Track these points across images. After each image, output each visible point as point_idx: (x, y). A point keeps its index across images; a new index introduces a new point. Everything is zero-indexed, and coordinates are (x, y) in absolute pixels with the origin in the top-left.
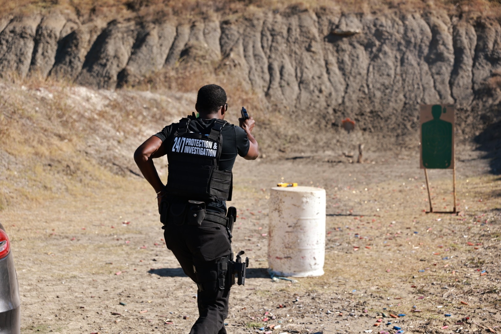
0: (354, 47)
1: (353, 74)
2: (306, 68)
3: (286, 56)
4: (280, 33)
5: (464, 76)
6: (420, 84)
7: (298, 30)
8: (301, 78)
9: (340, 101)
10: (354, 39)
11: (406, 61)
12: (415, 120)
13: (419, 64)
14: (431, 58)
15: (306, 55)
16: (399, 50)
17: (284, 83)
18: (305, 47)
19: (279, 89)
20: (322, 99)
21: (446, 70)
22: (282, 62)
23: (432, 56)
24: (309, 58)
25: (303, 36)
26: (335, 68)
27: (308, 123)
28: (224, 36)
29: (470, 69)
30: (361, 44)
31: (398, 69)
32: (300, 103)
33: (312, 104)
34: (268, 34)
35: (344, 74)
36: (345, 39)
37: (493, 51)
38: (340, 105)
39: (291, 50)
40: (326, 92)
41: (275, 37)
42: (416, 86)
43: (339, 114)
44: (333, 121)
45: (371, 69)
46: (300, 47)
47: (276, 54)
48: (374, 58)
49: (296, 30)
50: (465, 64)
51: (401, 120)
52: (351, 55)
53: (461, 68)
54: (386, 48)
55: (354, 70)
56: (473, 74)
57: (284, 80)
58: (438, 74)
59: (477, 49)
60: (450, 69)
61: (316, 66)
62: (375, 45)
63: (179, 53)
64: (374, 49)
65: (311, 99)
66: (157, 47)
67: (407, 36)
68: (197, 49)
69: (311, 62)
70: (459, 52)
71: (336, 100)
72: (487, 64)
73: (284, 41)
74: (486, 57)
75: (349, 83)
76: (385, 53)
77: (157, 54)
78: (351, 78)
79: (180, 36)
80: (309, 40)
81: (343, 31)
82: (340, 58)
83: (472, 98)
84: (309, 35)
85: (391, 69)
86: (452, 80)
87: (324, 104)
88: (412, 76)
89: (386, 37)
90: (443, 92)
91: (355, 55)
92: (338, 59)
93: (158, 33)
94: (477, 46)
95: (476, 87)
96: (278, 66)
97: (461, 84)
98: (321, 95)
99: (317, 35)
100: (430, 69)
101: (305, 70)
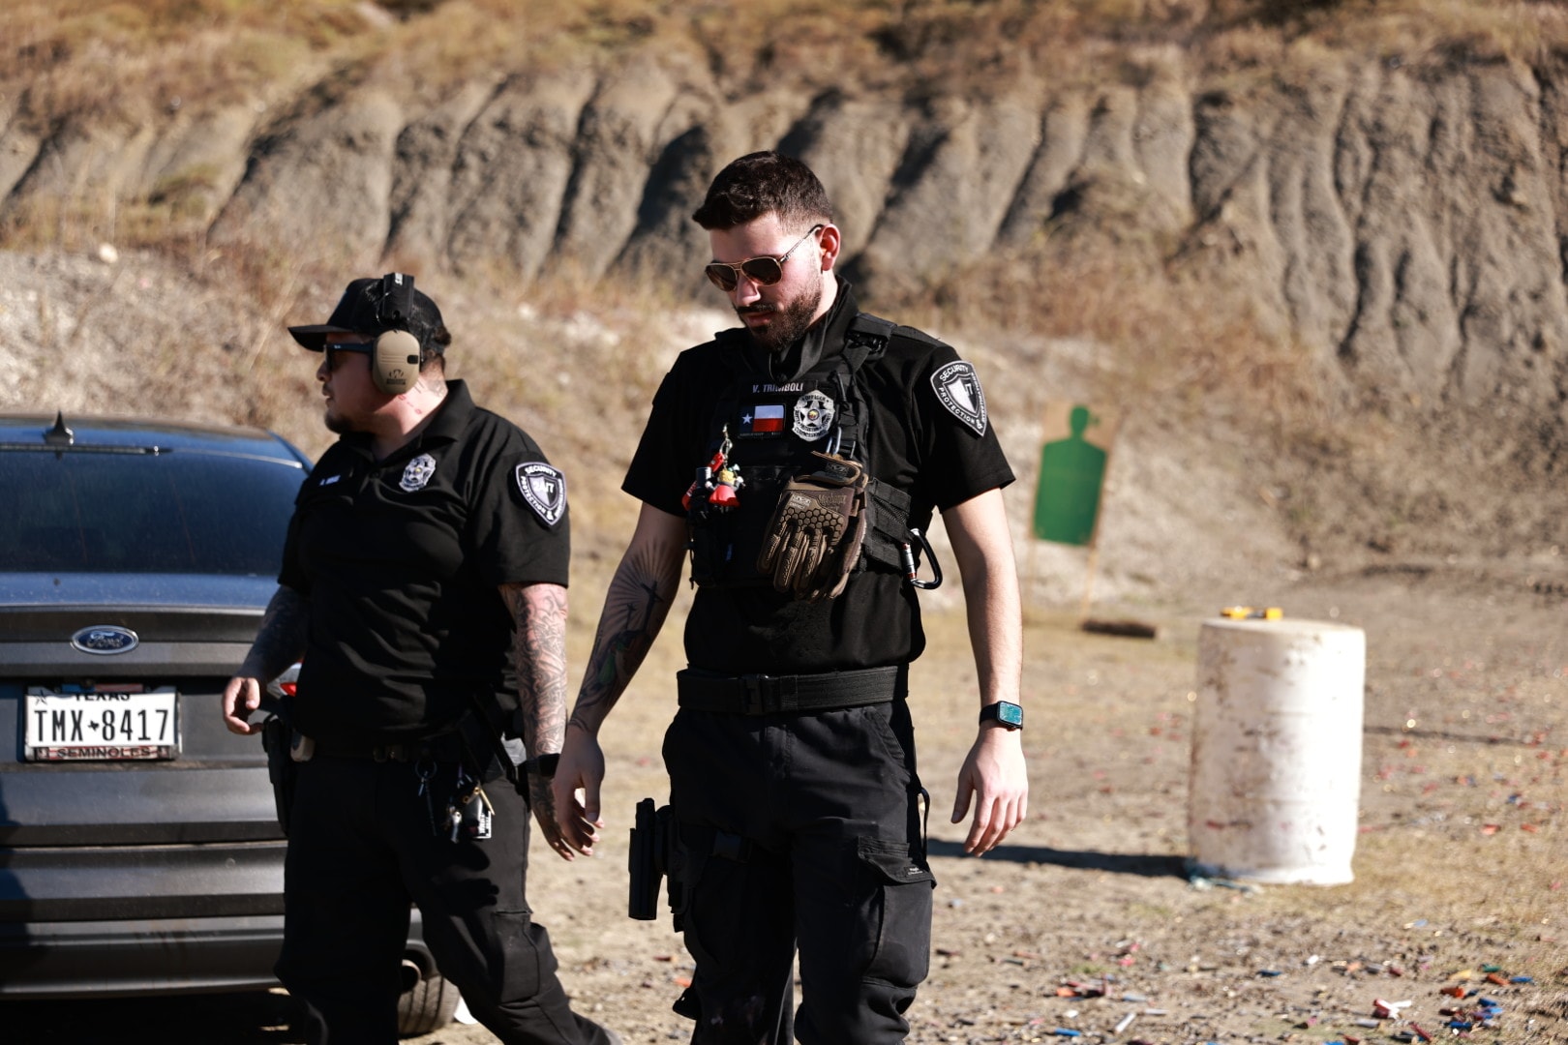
2: (1491, 260)
3: (1419, 220)
4: (1404, 140)
8: (1470, 295)
15: (1493, 215)
17: (1407, 315)
18: (1491, 187)
19: (1390, 333)
20: (1543, 371)
22: (1404, 239)
24: (1504, 228)
25: (1485, 149)
27: (1486, 454)
28: (1205, 146)
32: (1460, 383)
33: (1507, 389)
34: (1360, 139)
39: (1441, 199)
40: (1557, 347)
41: (1384, 152)
46: (1473, 189)
47: (1385, 210)
49: (1459, 128)
57: (1410, 305)
61: (1526, 256)
63: (1049, 201)
65: (1502, 372)
66: (971, 184)
68: (1107, 191)
69: (1510, 243)
73: (1414, 164)
79: (1053, 147)
80: (1504, 165)
84: (1505, 146)
87: (1548, 390)
93: (979, 133)
96: (1391, 252)
98: (1538, 358)
101: (1487, 268)
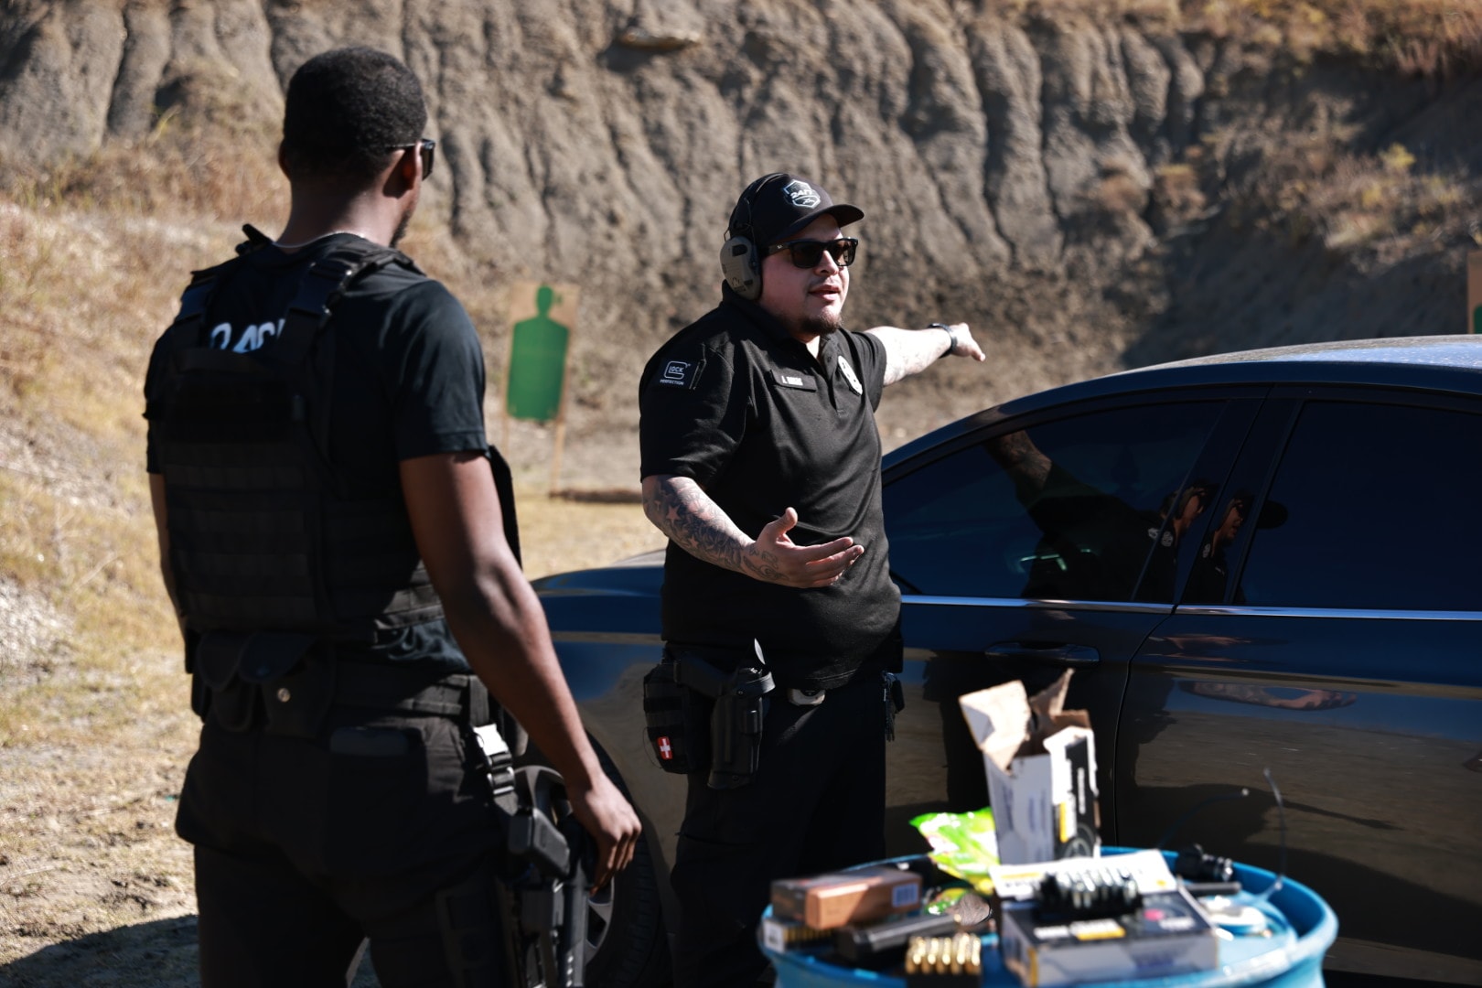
0: (688, 86)
1: (699, 168)
2: (558, 147)
3: (489, 110)
4: (462, 39)
5: (1023, 175)
6: (902, 196)
7: (517, 30)
8: (547, 176)
9: (675, 249)
10: (684, 61)
11: (847, 130)
12: (912, 304)
13: (886, 139)
14: (919, 121)
15: (549, 107)
16: (821, 96)
17: (499, 196)
18: (544, 83)
19: (488, 213)
20: (622, 244)
21: (969, 157)
22: (482, 129)
23: (922, 116)
24: (562, 119)
25: (535, 48)
26: (639, 149)
27: (601, 317)
28: (282, 43)
29: (1034, 153)
30: (708, 77)
31: (829, 153)
32: (558, 255)
33: (598, 259)
34: (425, 39)
35: (671, 168)
36: (660, 62)
37: (1094, 103)
38: (677, 261)
39: (504, 94)
40: (629, 222)
41: (448, 51)
42: (890, 205)
43: (680, 289)
44: (671, 311)
45: (748, 152)
46: (529, 85)
47: (460, 103)
48: (751, 118)
49: (509, 28)
50: (1019, 140)
51: (870, 306)
52: (681, 110)
53: (1011, 151)
54: (782, 90)
55: (700, 158)
56: (1047, 170)
57: (500, 187)
58: (948, 167)
59: (1046, 97)
60: (978, 155)
61: (585, 143)
62: (748, 81)
63: (150, 96)
64: (749, 93)
65: (589, 245)
66: (71, 78)
67: (839, 56)
68: (210, 84)
69: (570, 132)
70: (995, 104)
71: (664, 247)
72: (1080, 142)
73: (477, 62)
74: (1076, 120)
75: (693, 194)
76: (783, 106)
77: (77, 99)
78: (695, 181)
79: (141, 43)
80: (552, 63)
81: (652, 37)
82: (652, 119)
83: (1057, 239)
84: (551, 47)
85: (805, 153)
86: (991, 188)
87: (630, 259)
88: (871, 174)
89: (779, 59)
90: (971, 222)
91: (694, 108)
92: (645, 121)
93: (68, 30)
94: (1045, 87)
95: (1066, 208)
96: (473, 141)
97: (1019, 197)
98: (616, 232)
99: (574, 45)
100: (921, 153)
101: (556, 155)
